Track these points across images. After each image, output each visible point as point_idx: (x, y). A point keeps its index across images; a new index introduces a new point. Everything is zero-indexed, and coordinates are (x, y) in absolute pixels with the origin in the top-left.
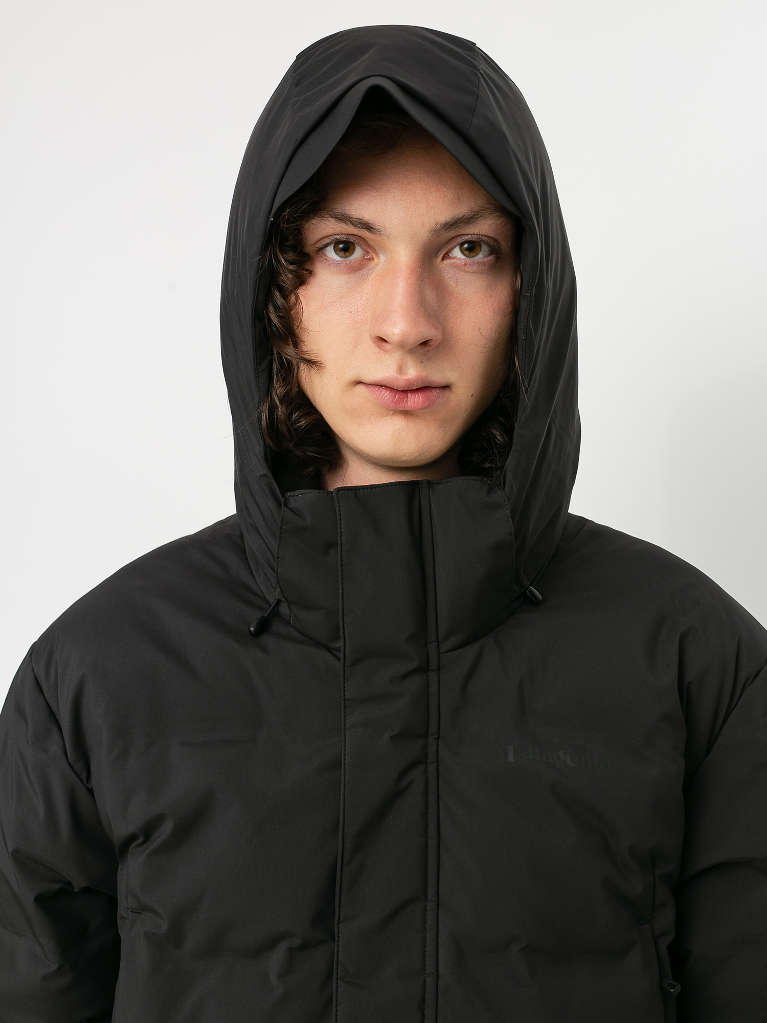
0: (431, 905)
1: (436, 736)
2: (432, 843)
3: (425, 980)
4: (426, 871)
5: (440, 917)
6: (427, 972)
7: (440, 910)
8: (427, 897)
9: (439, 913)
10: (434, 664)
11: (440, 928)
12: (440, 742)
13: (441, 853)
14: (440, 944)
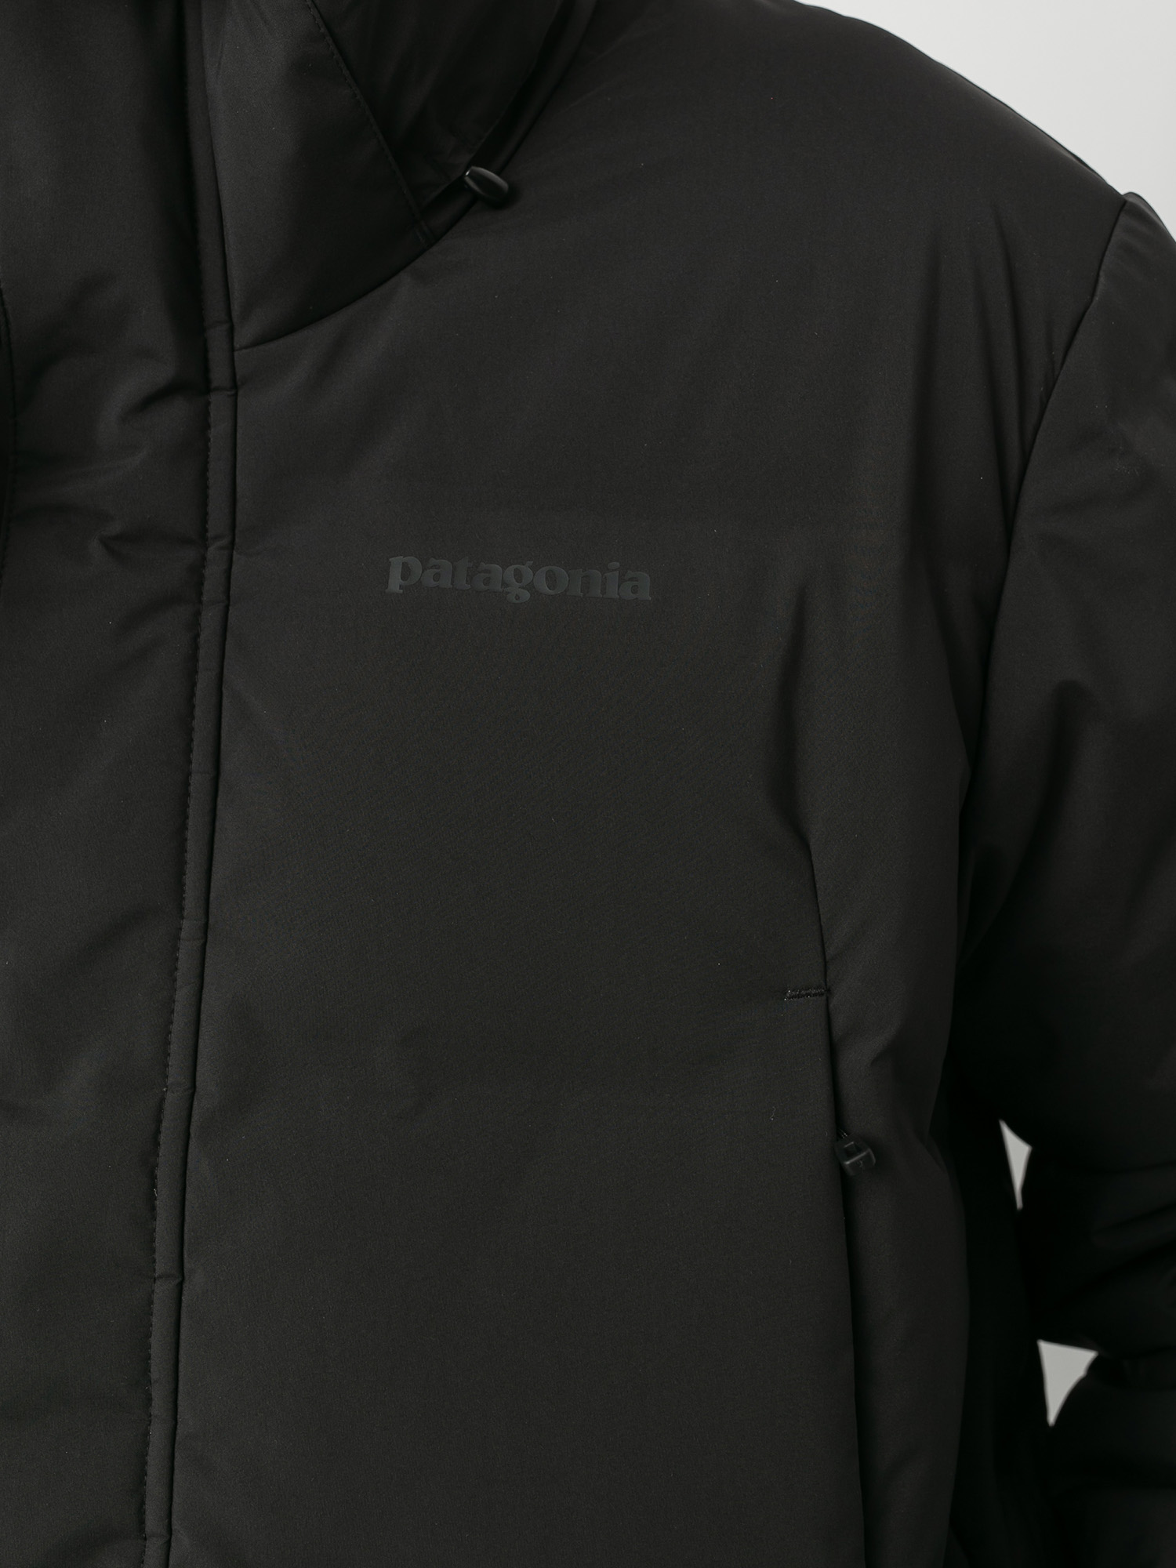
0: (189, 927)
1: (225, 542)
2: (199, 782)
3: (163, 1100)
4: (182, 849)
5: (208, 954)
6: (170, 1080)
7: (210, 938)
8: (181, 909)
9: (208, 945)
10: (219, 375)
11: (207, 979)
12: (236, 556)
13: (219, 807)
14: (203, 1017)
